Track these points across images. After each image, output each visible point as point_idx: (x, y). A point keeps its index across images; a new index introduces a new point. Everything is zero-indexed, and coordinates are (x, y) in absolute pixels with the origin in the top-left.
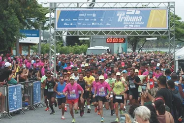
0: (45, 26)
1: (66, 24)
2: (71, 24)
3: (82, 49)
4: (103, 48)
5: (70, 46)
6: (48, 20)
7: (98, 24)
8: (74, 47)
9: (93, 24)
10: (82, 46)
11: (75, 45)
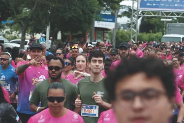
0: (119, 14)
1: (149, 4)
2: (154, 5)
3: (157, 37)
4: (178, 36)
5: (145, 33)
6: (122, 8)
7: (181, 5)
8: (149, 34)
9: (176, 5)
10: (157, 33)
11: (149, 32)
